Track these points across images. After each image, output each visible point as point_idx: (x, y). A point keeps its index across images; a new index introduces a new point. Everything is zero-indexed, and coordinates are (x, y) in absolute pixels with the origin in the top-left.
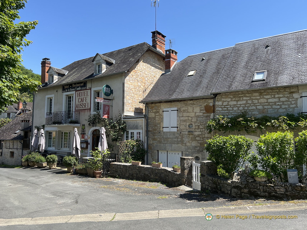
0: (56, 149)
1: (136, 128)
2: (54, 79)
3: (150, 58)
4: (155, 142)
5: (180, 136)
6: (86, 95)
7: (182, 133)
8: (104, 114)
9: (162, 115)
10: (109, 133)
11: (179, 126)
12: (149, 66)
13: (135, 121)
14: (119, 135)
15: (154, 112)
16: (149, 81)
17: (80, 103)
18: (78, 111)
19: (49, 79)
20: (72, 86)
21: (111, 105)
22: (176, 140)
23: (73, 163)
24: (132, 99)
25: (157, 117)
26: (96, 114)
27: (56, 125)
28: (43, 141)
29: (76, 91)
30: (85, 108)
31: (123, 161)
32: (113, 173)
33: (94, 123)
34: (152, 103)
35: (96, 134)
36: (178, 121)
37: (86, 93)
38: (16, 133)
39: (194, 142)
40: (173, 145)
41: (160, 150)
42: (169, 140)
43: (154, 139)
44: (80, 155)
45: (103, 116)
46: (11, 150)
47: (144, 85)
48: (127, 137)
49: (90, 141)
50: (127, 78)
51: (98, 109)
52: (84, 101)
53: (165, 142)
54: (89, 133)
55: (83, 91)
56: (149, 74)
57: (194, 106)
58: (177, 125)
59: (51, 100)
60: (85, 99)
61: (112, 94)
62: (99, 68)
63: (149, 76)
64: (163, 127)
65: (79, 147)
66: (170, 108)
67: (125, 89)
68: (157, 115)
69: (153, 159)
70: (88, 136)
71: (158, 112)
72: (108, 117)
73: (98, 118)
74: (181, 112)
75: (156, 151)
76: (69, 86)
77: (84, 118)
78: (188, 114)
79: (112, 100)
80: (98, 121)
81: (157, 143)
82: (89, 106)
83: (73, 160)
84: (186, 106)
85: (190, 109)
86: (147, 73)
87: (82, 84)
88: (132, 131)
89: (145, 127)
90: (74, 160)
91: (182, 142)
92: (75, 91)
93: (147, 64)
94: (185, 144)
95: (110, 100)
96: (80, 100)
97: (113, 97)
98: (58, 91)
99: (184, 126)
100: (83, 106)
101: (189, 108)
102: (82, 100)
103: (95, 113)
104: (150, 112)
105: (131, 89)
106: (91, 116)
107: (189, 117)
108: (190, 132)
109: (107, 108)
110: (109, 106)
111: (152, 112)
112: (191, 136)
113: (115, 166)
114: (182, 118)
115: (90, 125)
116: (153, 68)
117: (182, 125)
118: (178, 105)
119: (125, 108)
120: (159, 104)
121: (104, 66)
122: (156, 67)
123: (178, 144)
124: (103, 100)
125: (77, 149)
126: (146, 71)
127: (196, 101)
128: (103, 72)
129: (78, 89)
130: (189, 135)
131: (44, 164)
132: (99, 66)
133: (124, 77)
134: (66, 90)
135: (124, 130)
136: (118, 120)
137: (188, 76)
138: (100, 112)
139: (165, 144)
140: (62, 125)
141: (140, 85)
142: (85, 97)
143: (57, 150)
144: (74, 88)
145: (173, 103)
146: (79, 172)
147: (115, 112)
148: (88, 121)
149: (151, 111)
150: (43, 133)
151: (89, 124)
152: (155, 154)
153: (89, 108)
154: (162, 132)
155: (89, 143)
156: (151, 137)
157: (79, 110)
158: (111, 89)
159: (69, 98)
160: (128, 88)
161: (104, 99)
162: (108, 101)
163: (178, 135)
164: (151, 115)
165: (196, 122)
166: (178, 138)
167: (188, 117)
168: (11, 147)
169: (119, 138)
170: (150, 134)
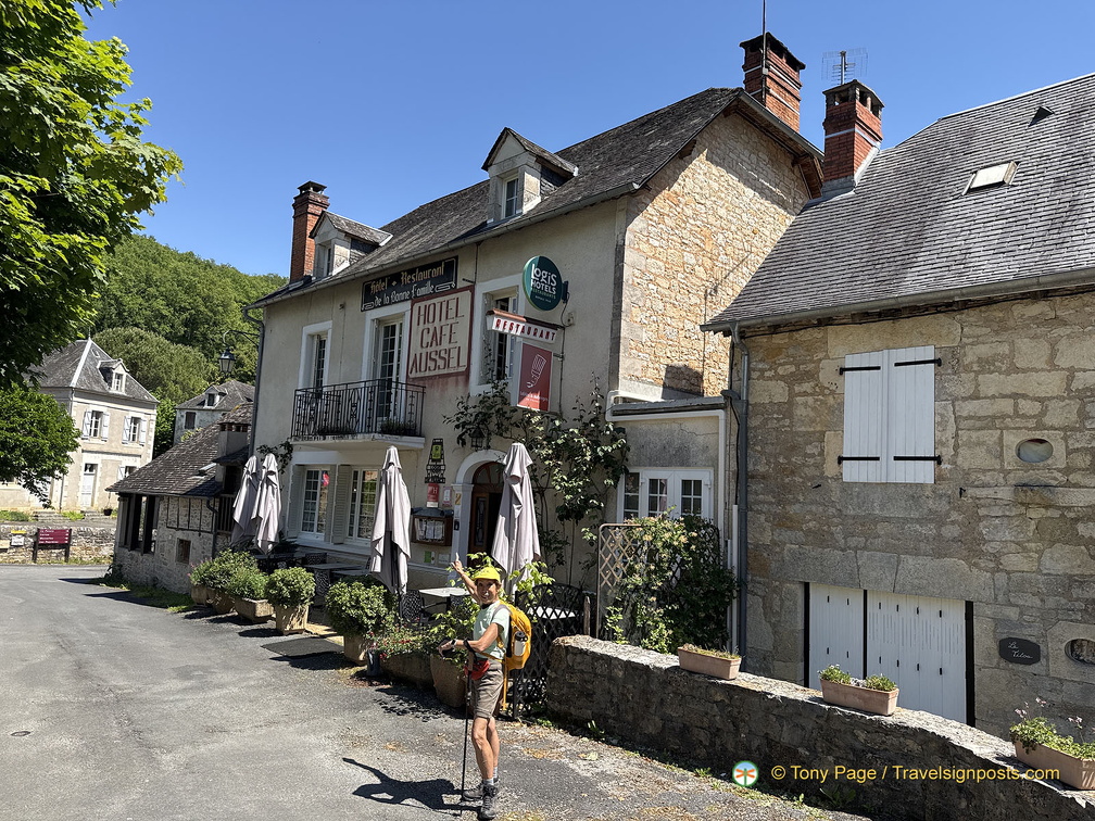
0: (326, 539)
1: (681, 457)
2: (336, 258)
3: (739, 147)
4: (786, 535)
5: (958, 509)
6: (452, 313)
7: (970, 491)
8: (525, 390)
9: (833, 393)
10: (543, 482)
11: (947, 453)
12: (733, 180)
13: (675, 426)
14: (593, 491)
15: (782, 378)
16: (729, 250)
17: (429, 350)
18: (420, 385)
19: (319, 260)
20: (399, 281)
21: (559, 353)
22: (929, 530)
23: (370, 618)
24: (654, 326)
25: (806, 405)
26: (490, 395)
27: (329, 439)
28: (270, 505)
29: (415, 299)
30: (446, 371)
31: (617, 629)
32: (567, 701)
33: (482, 436)
34: (775, 329)
35: (487, 481)
36: (940, 424)
37: (452, 305)
38: (202, 473)
39: (1060, 550)
40: (910, 562)
41: (822, 581)
42: (881, 529)
43: (783, 522)
44: (404, 579)
45: (521, 398)
46: (180, 535)
47: (708, 263)
48: (632, 503)
49: (461, 511)
50: (638, 223)
51: (501, 375)
52: (445, 339)
53: (853, 542)
54: (460, 478)
55: (441, 299)
56: (735, 220)
57: (1062, 331)
58: (938, 443)
59: (322, 344)
60: (446, 331)
61: (566, 300)
62: (510, 193)
63: (733, 228)
64: (841, 459)
65: (402, 538)
66: (888, 348)
67: (627, 272)
68: (805, 394)
69: (774, 626)
70: (452, 491)
71: (811, 376)
72: (543, 405)
73: (498, 411)
74: (966, 371)
75: (793, 587)
76: (390, 284)
77: (442, 413)
78: (1012, 383)
79: (563, 328)
80: (499, 426)
81: (801, 544)
82: (464, 362)
83: (372, 601)
84: (997, 333)
85: (1030, 351)
86: (722, 212)
87: (440, 271)
88: (659, 474)
89: (727, 454)
90: (378, 603)
91: (971, 546)
92: (409, 303)
93: (723, 171)
94: (996, 557)
95: (554, 327)
96: (428, 338)
97: (566, 313)
98: (347, 308)
99: (989, 451)
100: (441, 363)
101: (1024, 344)
102: (436, 338)
103: (488, 388)
104: (762, 377)
105: (652, 277)
106: (471, 403)
107: (1024, 396)
108: (1030, 492)
109: (538, 365)
110: (547, 355)
111: (770, 379)
112: (1036, 513)
113: (578, 659)
114: (968, 408)
115: (464, 443)
116: (750, 192)
117: (970, 445)
118: (944, 332)
119: (624, 362)
120: (817, 334)
121: (532, 183)
122: (762, 192)
123: (939, 554)
124: (522, 325)
125: (393, 548)
126: (720, 202)
127: (1075, 302)
128: (527, 207)
129: (423, 291)
130: (1027, 505)
131: (259, 606)
132: (511, 185)
133: (621, 217)
134: (378, 301)
135: (616, 466)
136: (586, 419)
137: (971, 191)
138: (506, 384)
139: (856, 549)
140: (349, 440)
141: (693, 261)
142: (449, 322)
143: (331, 546)
144: (408, 287)
145: (906, 324)
146: (393, 667)
147: (573, 385)
148: (457, 426)
149: (767, 374)
150: (272, 473)
151: (460, 437)
152: (787, 603)
153: (463, 369)
154: (834, 485)
155: (457, 523)
156: (765, 508)
157: (422, 378)
158: (558, 279)
159: (388, 331)
160: (637, 273)
161: (529, 320)
162: (545, 330)
163: (943, 506)
164: (769, 391)
165: (1073, 429)
166: (944, 524)
167: (1015, 396)
168: (183, 522)
169: (593, 507)
170: (759, 493)
